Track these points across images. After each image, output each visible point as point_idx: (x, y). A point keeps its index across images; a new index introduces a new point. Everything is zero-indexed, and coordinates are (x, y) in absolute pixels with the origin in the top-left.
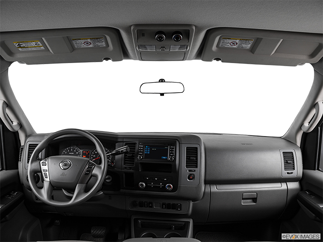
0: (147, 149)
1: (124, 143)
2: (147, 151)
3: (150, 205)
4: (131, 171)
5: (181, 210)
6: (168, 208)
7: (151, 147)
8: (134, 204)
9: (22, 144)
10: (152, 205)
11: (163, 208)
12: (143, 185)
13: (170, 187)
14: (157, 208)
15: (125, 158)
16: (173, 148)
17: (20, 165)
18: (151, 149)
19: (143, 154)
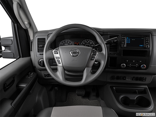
0: (128, 40)
1: (109, 36)
2: (128, 41)
3: (124, 78)
4: (115, 56)
5: (145, 81)
6: (136, 80)
7: (131, 38)
8: (113, 78)
9: (31, 38)
10: (125, 78)
11: (133, 80)
12: (124, 65)
13: (144, 66)
14: (128, 80)
15: (110, 47)
16: (148, 39)
17: (32, 53)
18: (131, 40)
19: (125, 44)
